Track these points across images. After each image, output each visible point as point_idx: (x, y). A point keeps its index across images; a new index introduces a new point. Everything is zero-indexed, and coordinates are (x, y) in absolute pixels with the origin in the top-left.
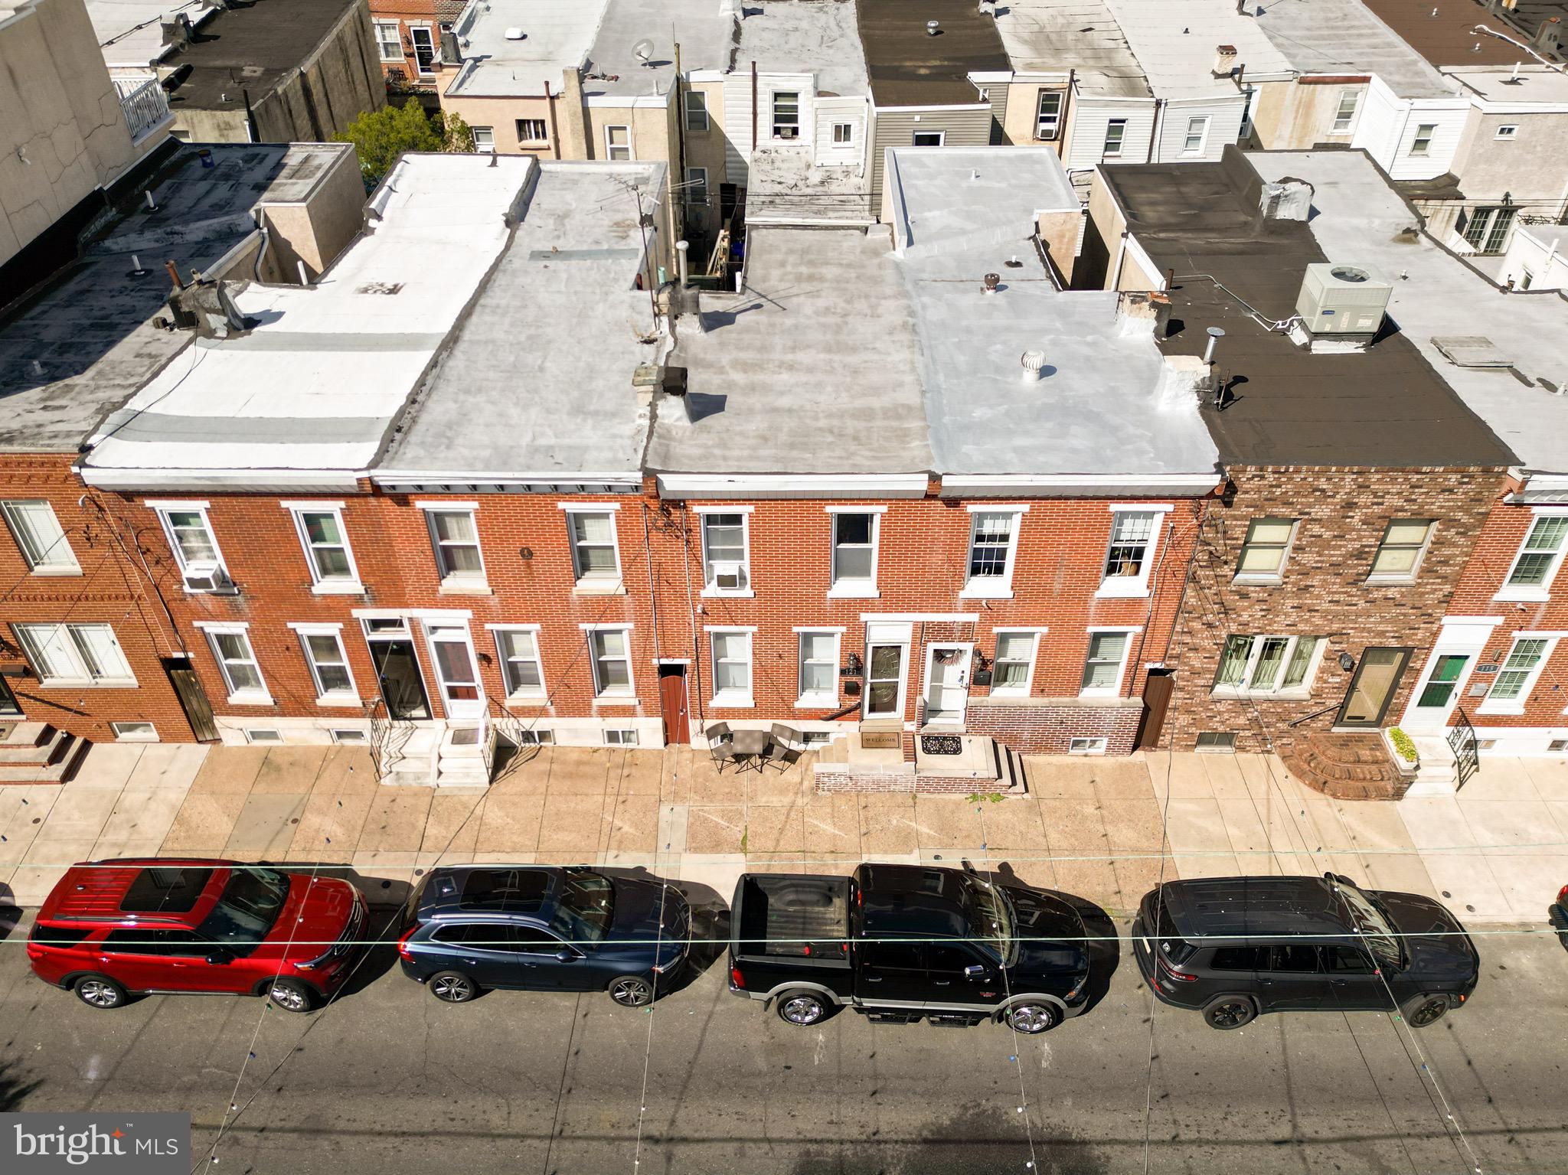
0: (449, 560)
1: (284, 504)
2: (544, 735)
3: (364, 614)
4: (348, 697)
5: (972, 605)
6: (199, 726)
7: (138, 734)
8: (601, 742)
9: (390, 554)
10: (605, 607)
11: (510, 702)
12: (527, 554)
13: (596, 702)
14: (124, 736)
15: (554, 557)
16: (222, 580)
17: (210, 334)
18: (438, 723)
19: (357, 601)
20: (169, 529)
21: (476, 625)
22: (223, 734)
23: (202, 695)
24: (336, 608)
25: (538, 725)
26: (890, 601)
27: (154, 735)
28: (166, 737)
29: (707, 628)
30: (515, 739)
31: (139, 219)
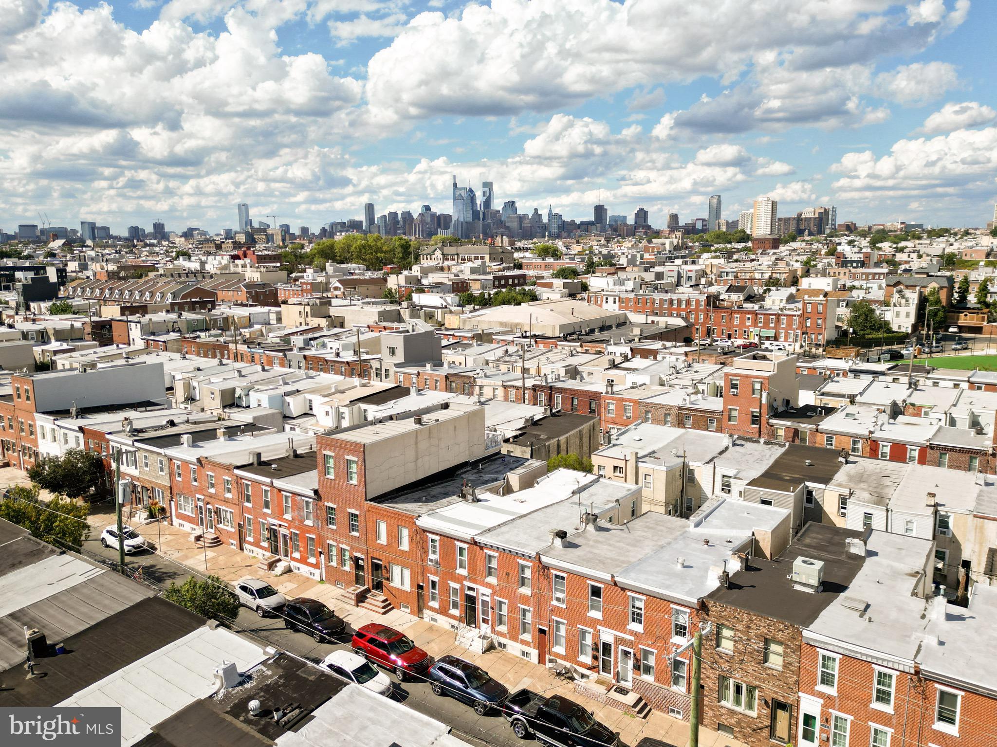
0: (490, 572)
1: (456, 542)
2: (504, 646)
3: (467, 583)
4: (456, 612)
5: (632, 633)
6: (419, 611)
7: (406, 610)
8: (519, 654)
9: (476, 565)
10: (525, 600)
11: (498, 628)
12: (508, 574)
13: (520, 637)
14: (402, 609)
15: (514, 577)
16: (437, 563)
17: (467, 501)
18: (477, 630)
19: (465, 578)
20: (430, 543)
21: (493, 594)
22: (425, 616)
23: (423, 600)
24: (459, 579)
25: (503, 640)
26: (606, 623)
27: (408, 611)
28: (412, 613)
29: (553, 617)
30: (496, 645)
31: (475, 471)
